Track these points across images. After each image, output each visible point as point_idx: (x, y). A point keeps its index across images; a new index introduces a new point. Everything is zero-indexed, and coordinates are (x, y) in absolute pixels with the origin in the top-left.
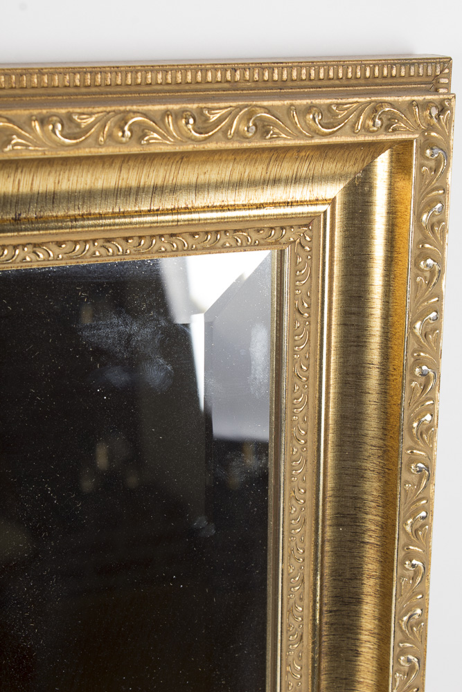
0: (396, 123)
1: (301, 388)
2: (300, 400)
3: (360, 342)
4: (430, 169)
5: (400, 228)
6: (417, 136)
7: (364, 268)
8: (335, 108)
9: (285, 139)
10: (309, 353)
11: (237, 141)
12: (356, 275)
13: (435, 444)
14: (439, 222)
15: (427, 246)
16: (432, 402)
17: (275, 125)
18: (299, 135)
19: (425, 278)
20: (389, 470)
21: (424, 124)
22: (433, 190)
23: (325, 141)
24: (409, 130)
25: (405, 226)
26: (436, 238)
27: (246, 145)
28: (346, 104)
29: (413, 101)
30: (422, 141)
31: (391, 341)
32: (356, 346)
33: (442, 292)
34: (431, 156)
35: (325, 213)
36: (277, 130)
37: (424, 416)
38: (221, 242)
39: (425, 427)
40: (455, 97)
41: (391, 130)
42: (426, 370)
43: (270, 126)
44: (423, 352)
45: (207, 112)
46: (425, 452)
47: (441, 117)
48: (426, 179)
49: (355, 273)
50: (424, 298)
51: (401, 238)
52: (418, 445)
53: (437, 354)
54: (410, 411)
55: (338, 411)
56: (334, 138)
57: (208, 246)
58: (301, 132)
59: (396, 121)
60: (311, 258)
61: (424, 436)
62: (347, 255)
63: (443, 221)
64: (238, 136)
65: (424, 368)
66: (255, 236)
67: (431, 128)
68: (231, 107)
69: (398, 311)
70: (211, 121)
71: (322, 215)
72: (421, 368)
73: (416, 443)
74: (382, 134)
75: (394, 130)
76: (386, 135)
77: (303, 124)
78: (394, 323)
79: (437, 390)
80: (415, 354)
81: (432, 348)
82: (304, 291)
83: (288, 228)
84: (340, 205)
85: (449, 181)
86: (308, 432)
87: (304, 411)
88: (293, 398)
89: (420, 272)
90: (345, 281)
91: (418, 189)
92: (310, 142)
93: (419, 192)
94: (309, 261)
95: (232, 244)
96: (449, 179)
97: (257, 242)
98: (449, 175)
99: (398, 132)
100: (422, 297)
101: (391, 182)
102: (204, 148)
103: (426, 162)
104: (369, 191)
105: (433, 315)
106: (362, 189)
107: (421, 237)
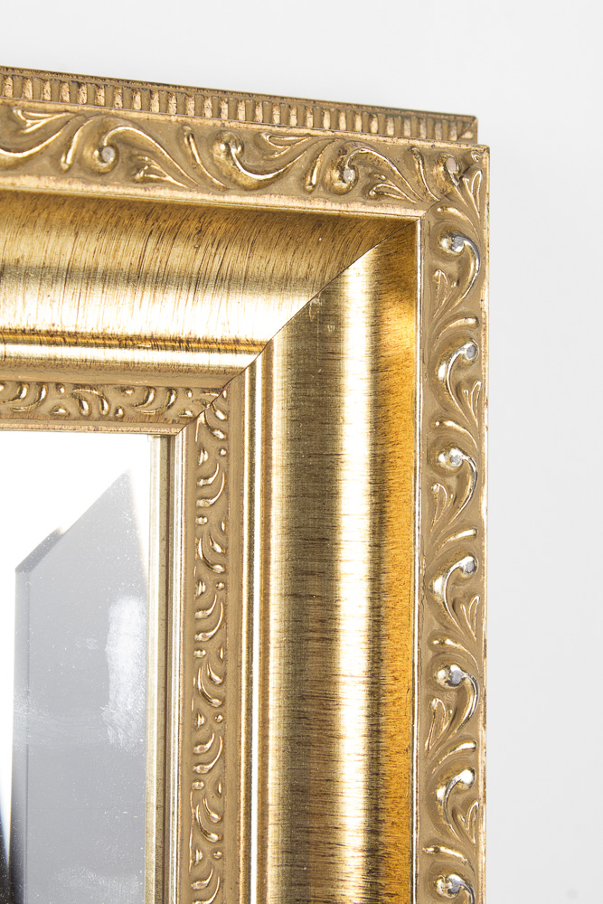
0: (383, 181)
1: (210, 721)
2: (208, 745)
3: (326, 631)
4: (450, 276)
5: (397, 394)
6: (421, 213)
7: (329, 482)
8: (267, 138)
9: (172, 186)
10: (225, 650)
11: (79, 178)
12: (314, 496)
13: (482, 837)
14: (471, 381)
15: (449, 424)
16: (471, 745)
17: (153, 154)
18: (202, 183)
19: (449, 488)
20: (392, 895)
21: (434, 191)
22: (456, 317)
23: (250, 201)
24: (406, 200)
25: (406, 388)
26: (466, 410)
27: (96, 190)
28: (289, 135)
29: (413, 147)
30: (432, 224)
31: (385, 623)
32: (318, 640)
33: (481, 520)
34: (450, 248)
35: (252, 366)
36: (156, 167)
37: (459, 772)
38: (49, 405)
39: (460, 798)
40: (488, 150)
41: (372, 193)
42: (458, 674)
43: (145, 156)
44: (450, 637)
45: (19, 113)
46: (462, 852)
47: (465, 180)
48: (442, 295)
49: (311, 491)
50: (448, 528)
51: (399, 414)
52: (449, 835)
53: (478, 647)
54: (429, 762)
55: (286, 777)
56: (267, 196)
57: (22, 409)
58: (203, 176)
59: (383, 177)
60: (227, 455)
61: (460, 817)
62: (296, 455)
63: (479, 380)
64: (80, 170)
65: (454, 668)
66: (115, 399)
67: (448, 198)
68: (66, 111)
69: (400, 558)
70: (28, 131)
71: (247, 372)
72: (447, 667)
73: (444, 831)
74: (356, 201)
75: (380, 195)
76: (364, 204)
77: (208, 162)
78: (390, 585)
79: (481, 723)
80: (436, 642)
81: (467, 632)
82: (214, 519)
83: (180, 390)
84: (281, 358)
85: (485, 305)
86: (226, 819)
87: (216, 772)
88: (194, 741)
89: (437, 477)
90: (294, 508)
91: (427, 313)
92: (221, 199)
93: (431, 318)
94: (223, 460)
95: (70, 409)
96: (485, 302)
97: (120, 412)
98: (485, 294)
99: (386, 201)
100: (444, 524)
101: (376, 311)
102: (13, 184)
103: (441, 264)
104: (336, 332)
105: (466, 562)
106: (321, 328)
107: (437, 406)
